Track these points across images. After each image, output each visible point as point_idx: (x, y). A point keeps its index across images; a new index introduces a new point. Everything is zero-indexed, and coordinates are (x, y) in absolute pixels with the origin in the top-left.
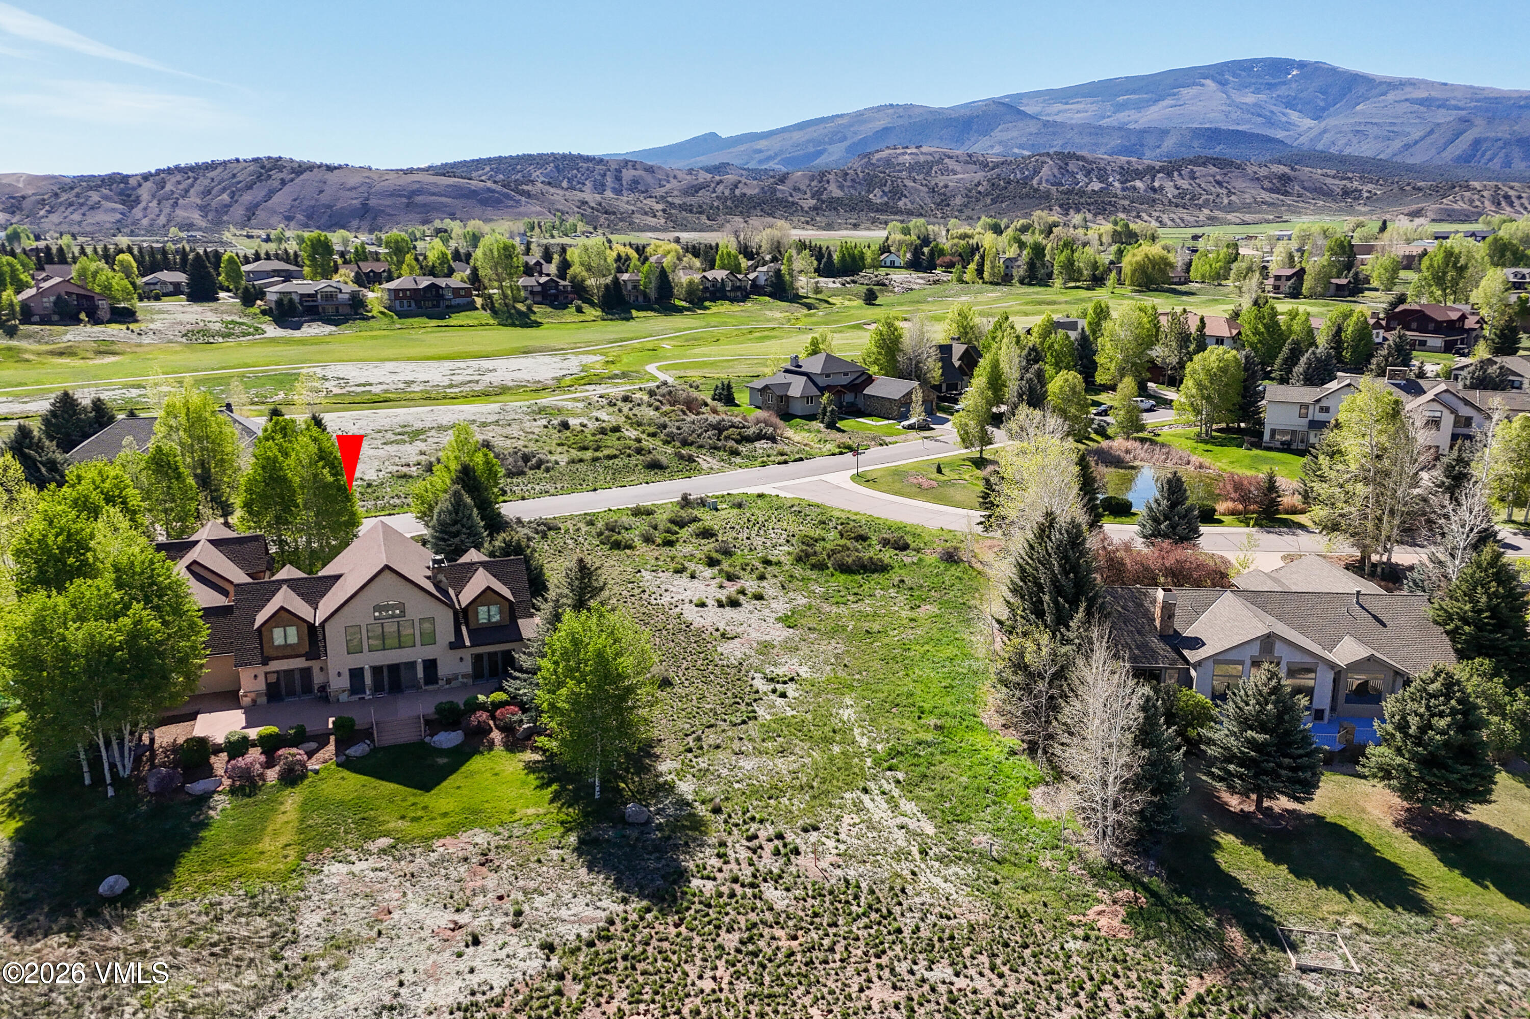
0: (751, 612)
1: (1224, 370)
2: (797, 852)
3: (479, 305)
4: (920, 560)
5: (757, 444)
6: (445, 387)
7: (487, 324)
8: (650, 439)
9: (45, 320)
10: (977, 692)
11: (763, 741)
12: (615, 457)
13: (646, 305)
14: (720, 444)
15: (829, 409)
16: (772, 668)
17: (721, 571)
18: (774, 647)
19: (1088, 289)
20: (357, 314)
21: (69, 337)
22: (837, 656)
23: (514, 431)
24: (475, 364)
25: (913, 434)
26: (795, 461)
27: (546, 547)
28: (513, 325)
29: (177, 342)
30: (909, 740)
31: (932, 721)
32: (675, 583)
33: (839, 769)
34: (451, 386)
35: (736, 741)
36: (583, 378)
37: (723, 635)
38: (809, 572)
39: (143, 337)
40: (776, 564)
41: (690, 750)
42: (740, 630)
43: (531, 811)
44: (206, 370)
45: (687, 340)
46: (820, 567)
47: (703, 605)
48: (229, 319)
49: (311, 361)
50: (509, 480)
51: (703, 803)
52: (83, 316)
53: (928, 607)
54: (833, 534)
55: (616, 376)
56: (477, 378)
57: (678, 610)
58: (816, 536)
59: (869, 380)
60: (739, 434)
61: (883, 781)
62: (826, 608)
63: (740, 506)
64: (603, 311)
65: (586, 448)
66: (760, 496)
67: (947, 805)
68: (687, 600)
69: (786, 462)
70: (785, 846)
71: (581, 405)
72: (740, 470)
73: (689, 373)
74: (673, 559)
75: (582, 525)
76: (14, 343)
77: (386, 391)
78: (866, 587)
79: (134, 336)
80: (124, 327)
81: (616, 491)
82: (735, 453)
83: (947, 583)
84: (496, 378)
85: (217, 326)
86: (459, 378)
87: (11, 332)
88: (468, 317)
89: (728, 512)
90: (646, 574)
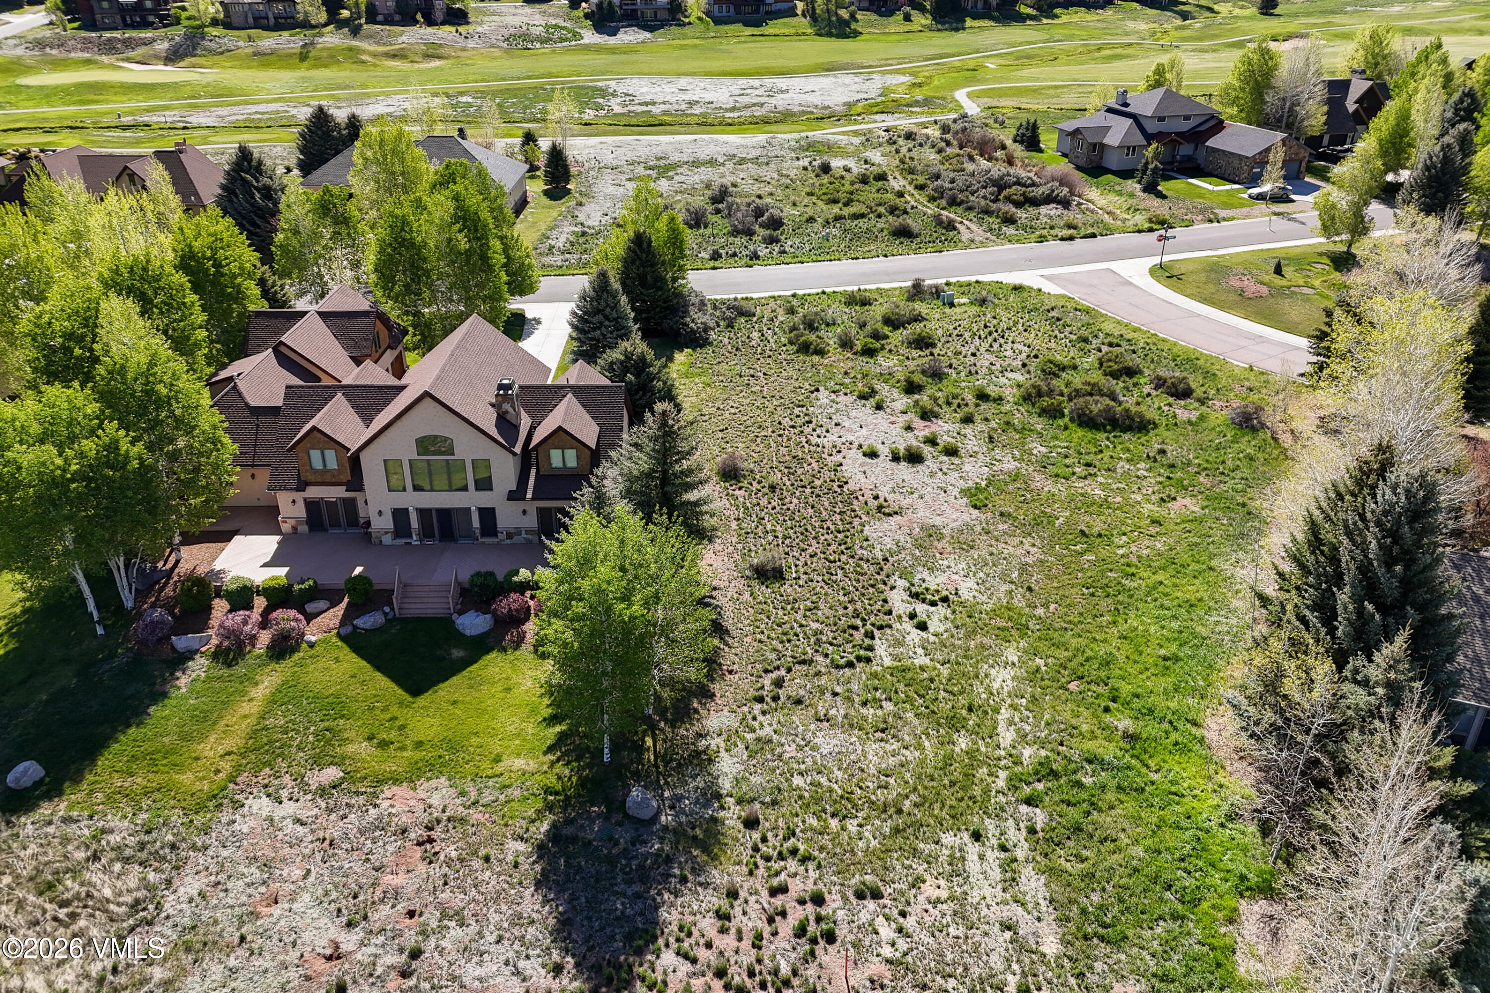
0: (932, 475)
2: (830, 937)
3: (799, 12)
4: (1202, 418)
5: (1044, 210)
6: (727, 110)
7: (804, 34)
8: (915, 193)
9: (388, 21)
10: (1214, 677)
11: (865, 704)
12: (863, 216)
13: (985, 13)
14: (994, 206)
15: (1151, 166)
16: (926, 575)
17: (916, 403)
18: (941, 537)
20: (674, 19)
21: (404, 38)
22: (1024, 568)
23: (769, 173)
24: (769, 82)
25: (1262, 206)
26: (1085, 237)
27: (726, 341)
28: (830, 35)
29: (498, 47)
30: (1076, 749)
31: (1124, 723)
32: (854, 413)
33: (952, 784)
34: (733, 109)
35: (828, 696)
36: (877, 105)
37: (880, 508)
38: (1035, 419)
39: (469, 41)
40: (995, 400)
41: (760, 700)
42: (905, 503)
43: (519, 763)
44: (512, 79)
45: (1017, 59)
46: (1053, 413)
47: (873, 454)
48: (554, 22)
49: (611, 73)
50: (731, 239)
51: (739, 802)
52: (419, 17)
53: (1187, 501)
54: (1091, 360)
55: (916, 103)
56: (763, 100)
57: (838, 458)
58: (1066, 361)
59: (1218, 126)
60: (1024, 194)
61: (1011, 822)
62: (1039, 481)
63: (983, 302)
64: (934, 19)
65: (835, 201)
66: (1017, 288)
67: (1095, 898)
68: (856, 444)
69: (1071, 238)
70: (819, 919)
71: (857, 141)
72: (1009, 246)
73: (1003, 102)
74: (865, 376)
75: (781, 311)
76: (355, 43)
77: (666, 113)
78: (1107, 454)
79: (461, 40)
80: (453, 29)
81: (846, 265)
82: (1010, 220)
83: (1229, 463)
84: (780, 102)
85: (538, 31)
86: (746, 100)
87: (355, 31)
88: (785, 25)
89: (964, 309)
90: (823, 396)
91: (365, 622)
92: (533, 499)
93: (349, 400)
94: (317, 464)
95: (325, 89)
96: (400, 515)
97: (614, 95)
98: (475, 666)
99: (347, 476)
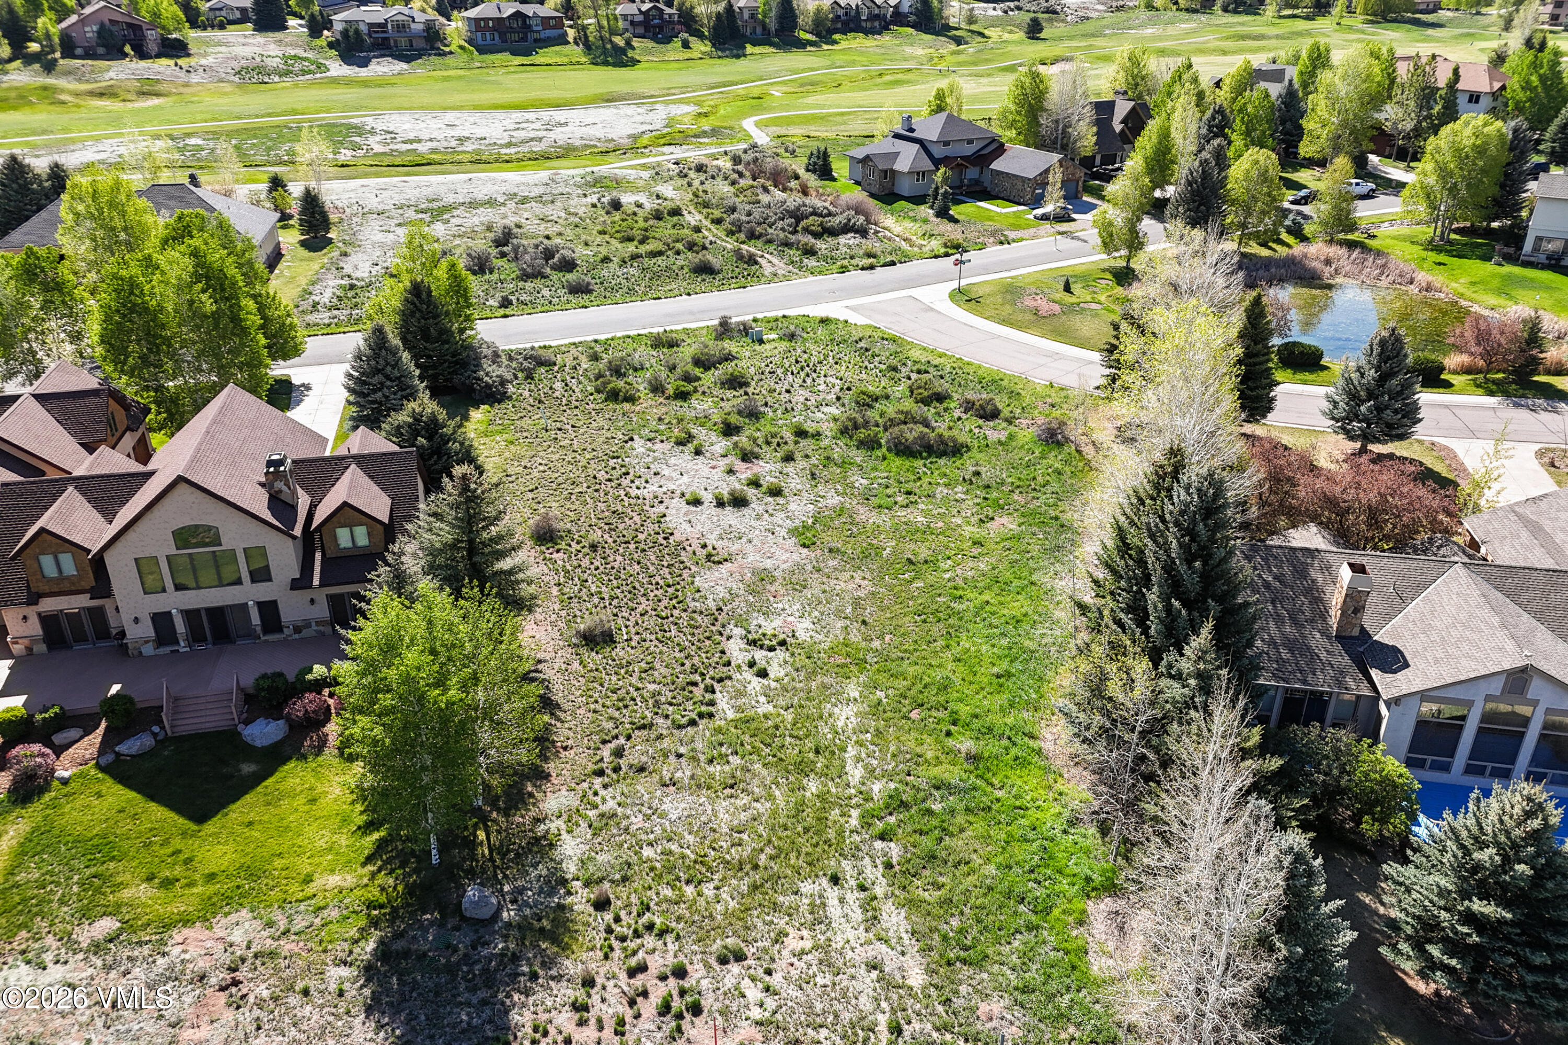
0: (759, 517)
1: (1480, 151)
2: (696, 1009)
3: (571, 39)
4: (1011, 437)
5: (842, 239)
6: (502, 146)
7: (578, 63)
8: (713, 227)
9: (89, 54)
10: (1045, 689)
11: (711, 761)
12: (660, 253)
13: (764, 39)
14: (793, 238)
15: (941, 191)
16: (761, 620)
17: (736, 445)
18: (773, 580)
19: (1308, 18)
20: (432, 48)
21: (112, 74)
22: (857, 603)
23: (555, 211)
24: (545, 115)
25: (1046, 227)
26: (884, 265)
27: (526, 394)
28: (606, 63)
30: (924, 776)
31: (966, 744)
32: (672, 461)
33: (806, 830)
34: (509, 145)
35: (672, 758)
36: (664, 136)
37: (709, 557)
38: (854, 452)
39: (192, 75)
40: (813, 436)
41: (600, 773)
42: (734, 548)
43: (334, 880)
44: (249, 117)
45: (802, 86)
46: (870, 444)
47: (697, 502)
49: (366, 108)
50: (521, 284)
51: (587, 884)
52: (128, 49)
53: (1005, 520)
54: (901, 389)
55: (704, 134)
56: (541, 134)
57: (661, 509)
58: (878, 392)
59: (1000, 149)
60: (821, 224)
61: (867, 860)
62: (865, 514)
63: (792, 337)
64: (714, 45)
65: (630, 239)
66: (824, 321)
67: (955, 922)
68: (678, 493)
69: (872, 267)
70: (683, 993)
71: (646, 174)
72: (811, 278)
73: (792, 131)
74: (680, 421)
75: (584, 359)
76: (50, 81)
77: (434, 151)
78: (926, 480)
79: (182, 74)
80: (171, 62)
81: (650, 306)
82: (810, 252)
83: (1040, 479)
84: (560, 136)
85: (274, 63)
86: (522, 135)
87: (50, 67)
88: (557, 53)
89: (774, 347)
90: (639, 445)
91: (130, 747)
92: (322, 584)
93: (84, 494)
94: (50, 570)
95: (17, 135)
96: (161, 620)
97: (373, 132)
98: (270, 781)
99: (90, 581)
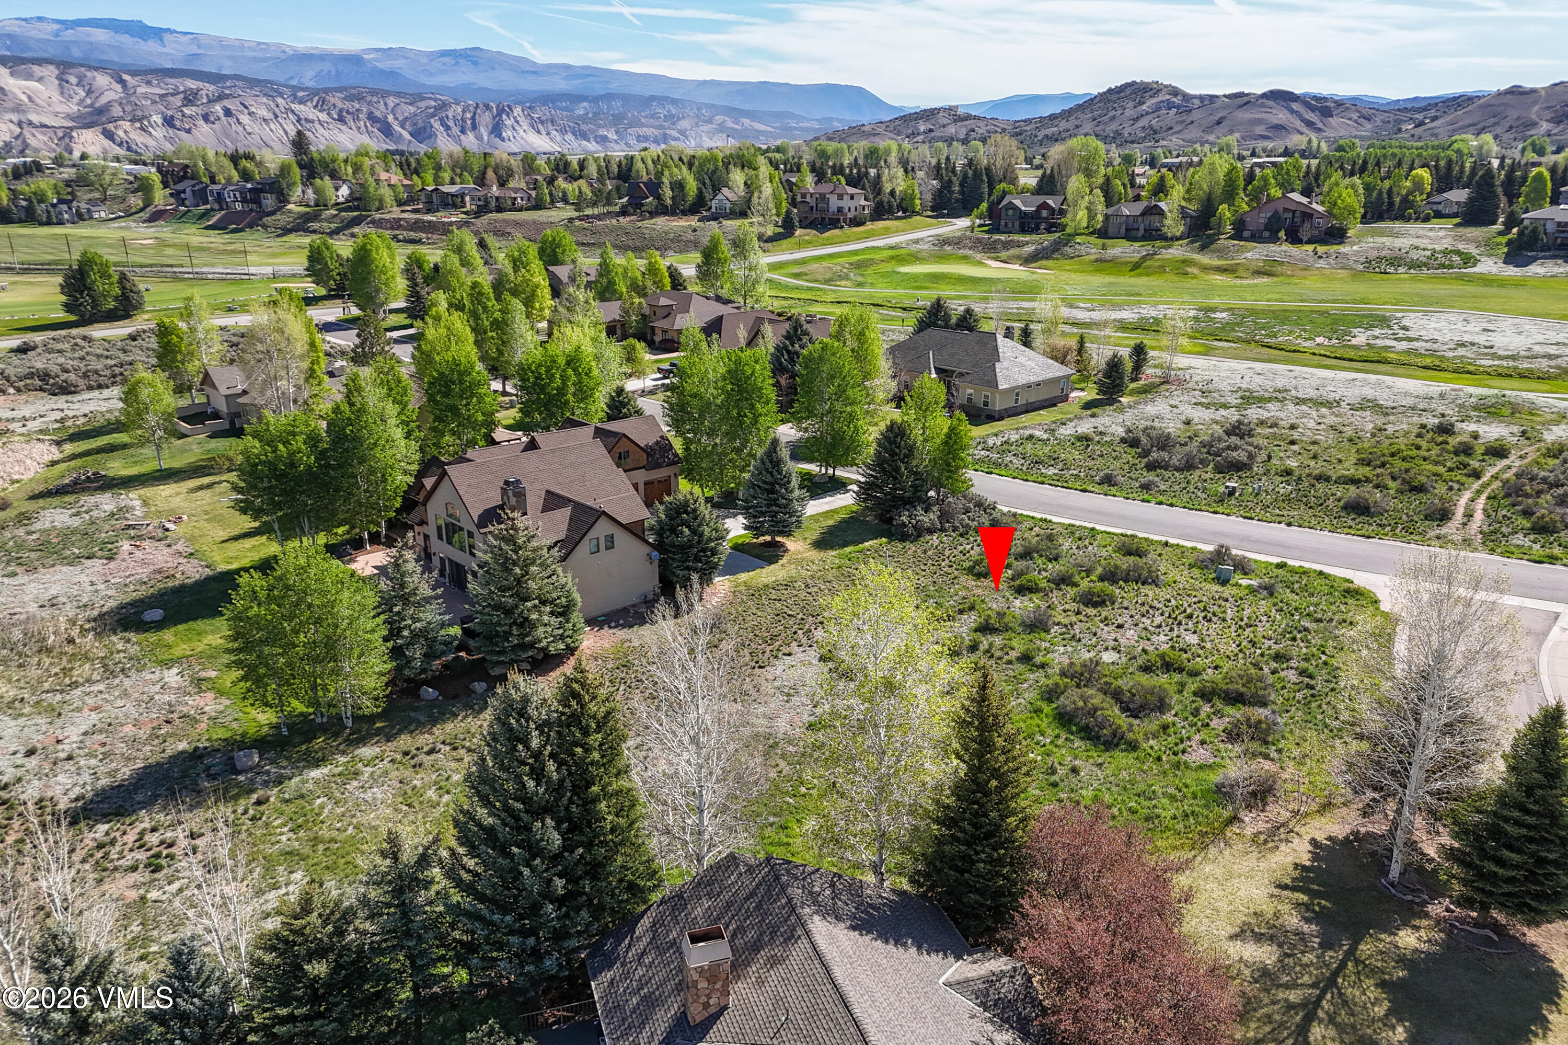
9: (1254, 237)
29: (1350, 268)
39: (1320, 260)
48: (1456, 247)
52: (1282, 234)
76: (1195, 256)
77: (1409, 351)
79: (1311, 259)
80: (1313, 248)
87: (1207, 246)
